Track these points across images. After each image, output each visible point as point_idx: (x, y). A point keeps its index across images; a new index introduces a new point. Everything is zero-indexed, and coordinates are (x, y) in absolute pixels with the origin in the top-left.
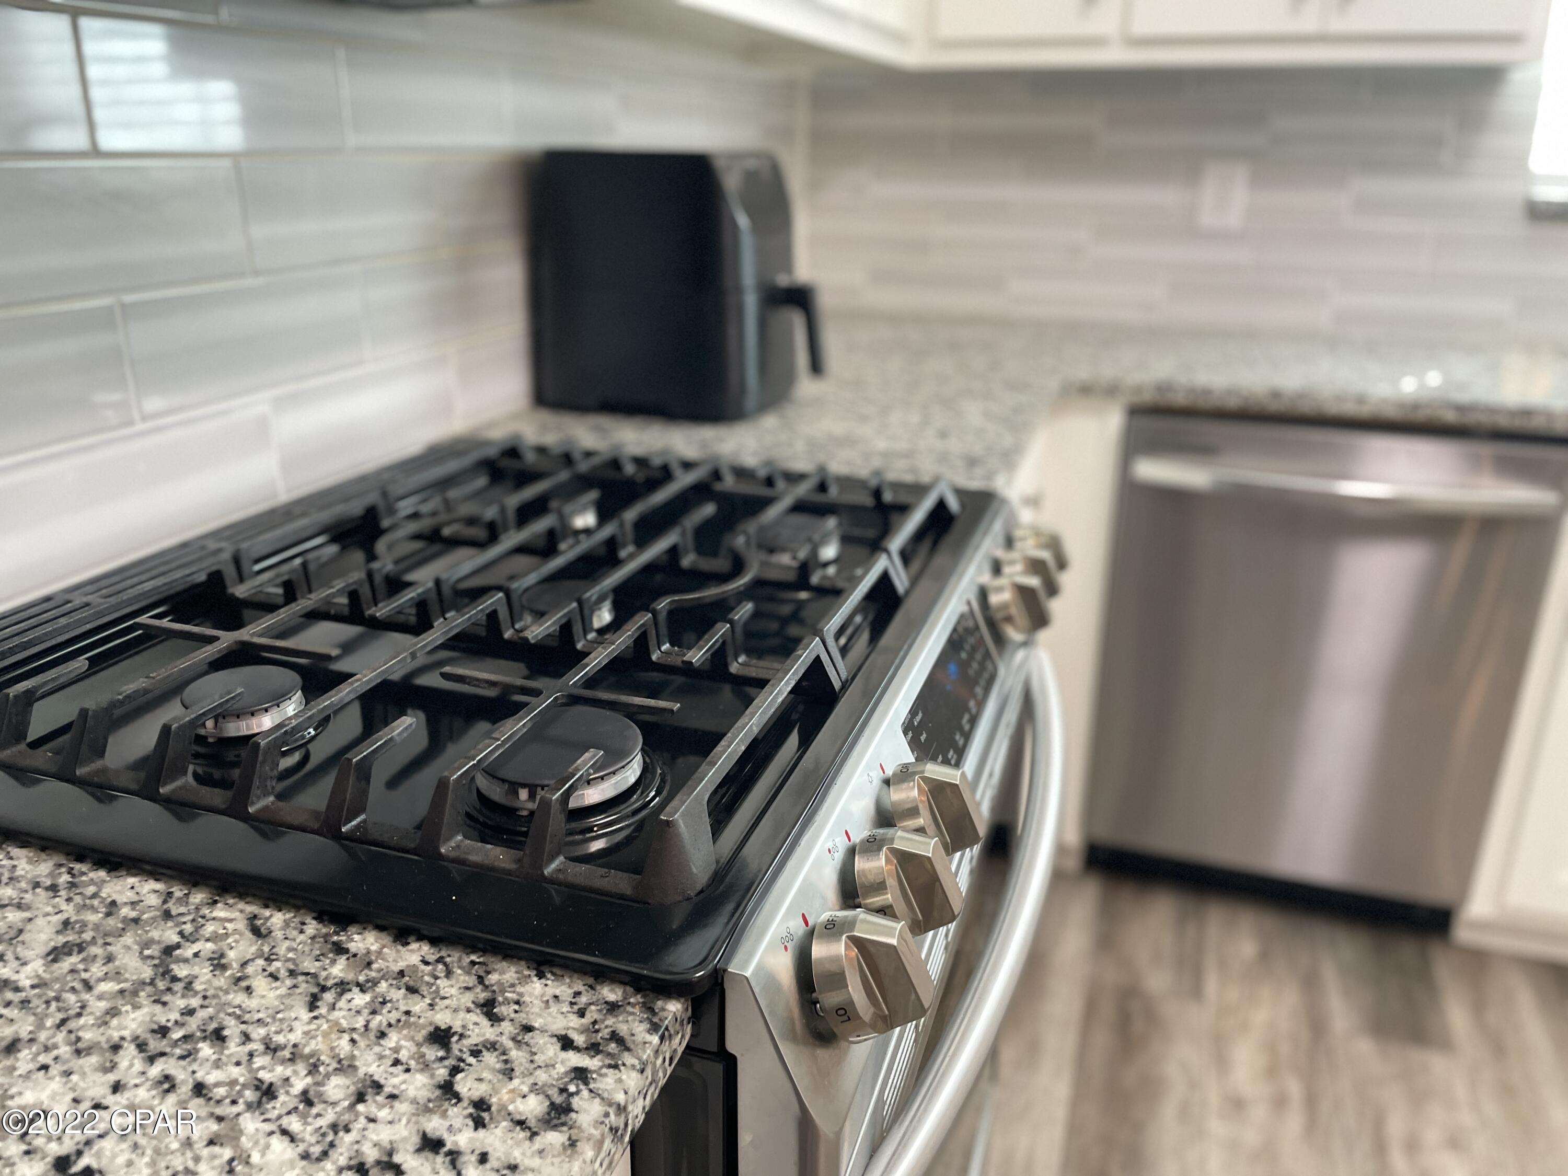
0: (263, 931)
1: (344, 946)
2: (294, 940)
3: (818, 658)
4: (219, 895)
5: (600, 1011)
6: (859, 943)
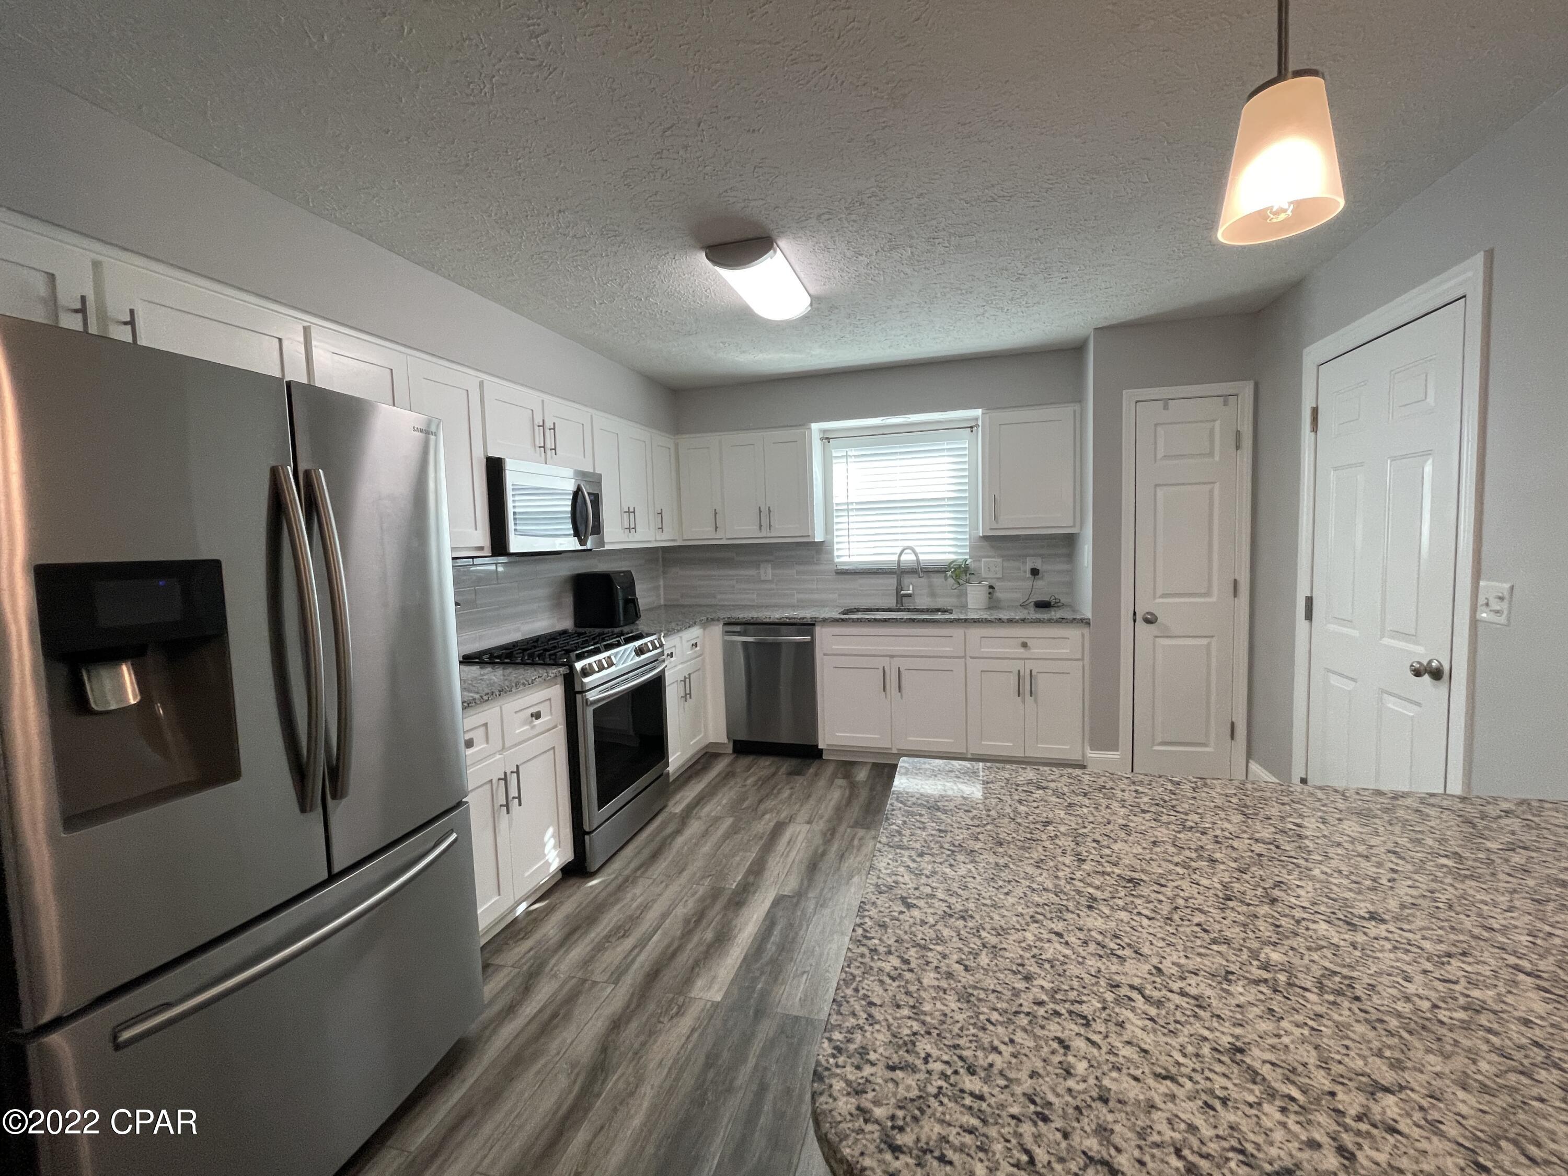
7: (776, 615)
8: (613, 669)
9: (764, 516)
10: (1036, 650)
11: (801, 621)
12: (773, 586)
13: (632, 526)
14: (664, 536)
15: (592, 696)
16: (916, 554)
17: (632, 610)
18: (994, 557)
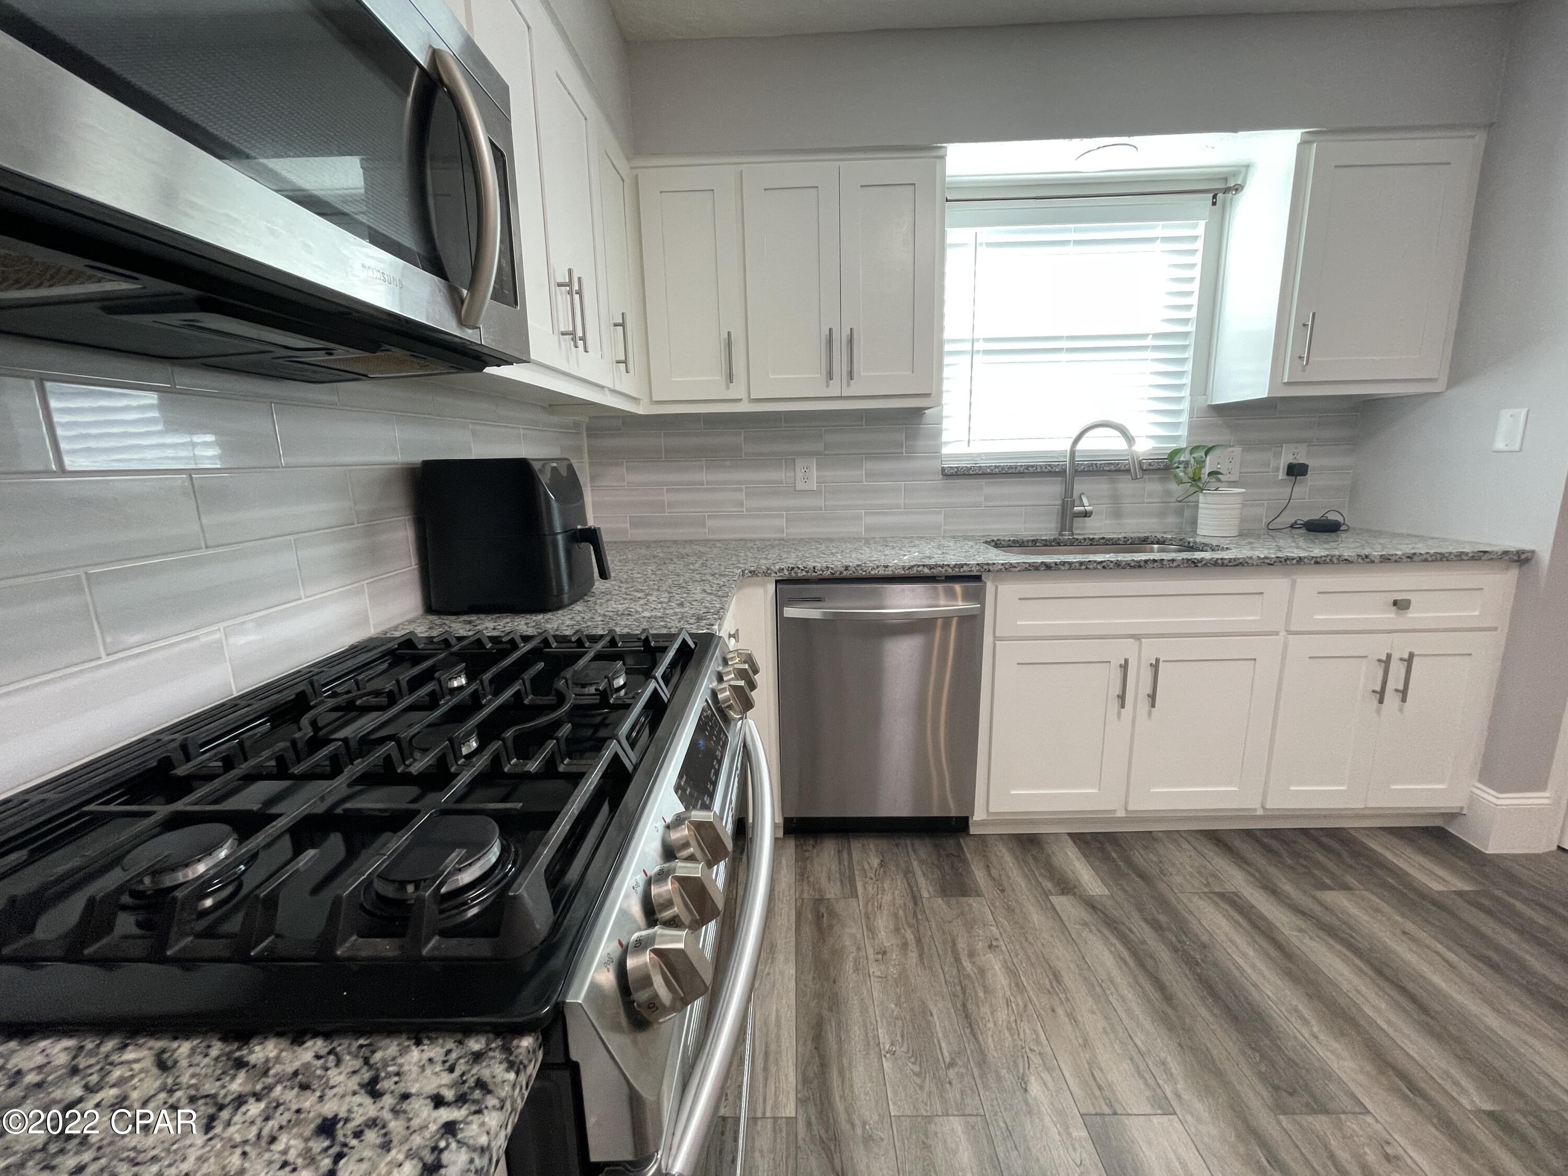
0: (169, 1063)
1: (245, 1060)
2: (198, 1065)
3: (616, 754)
4: (129, 1038)
5: (467, 1062)
6: (659, 953)
9: (841, 351)
11: (956, 572)
12: (821, 501)
13: (580, 330)
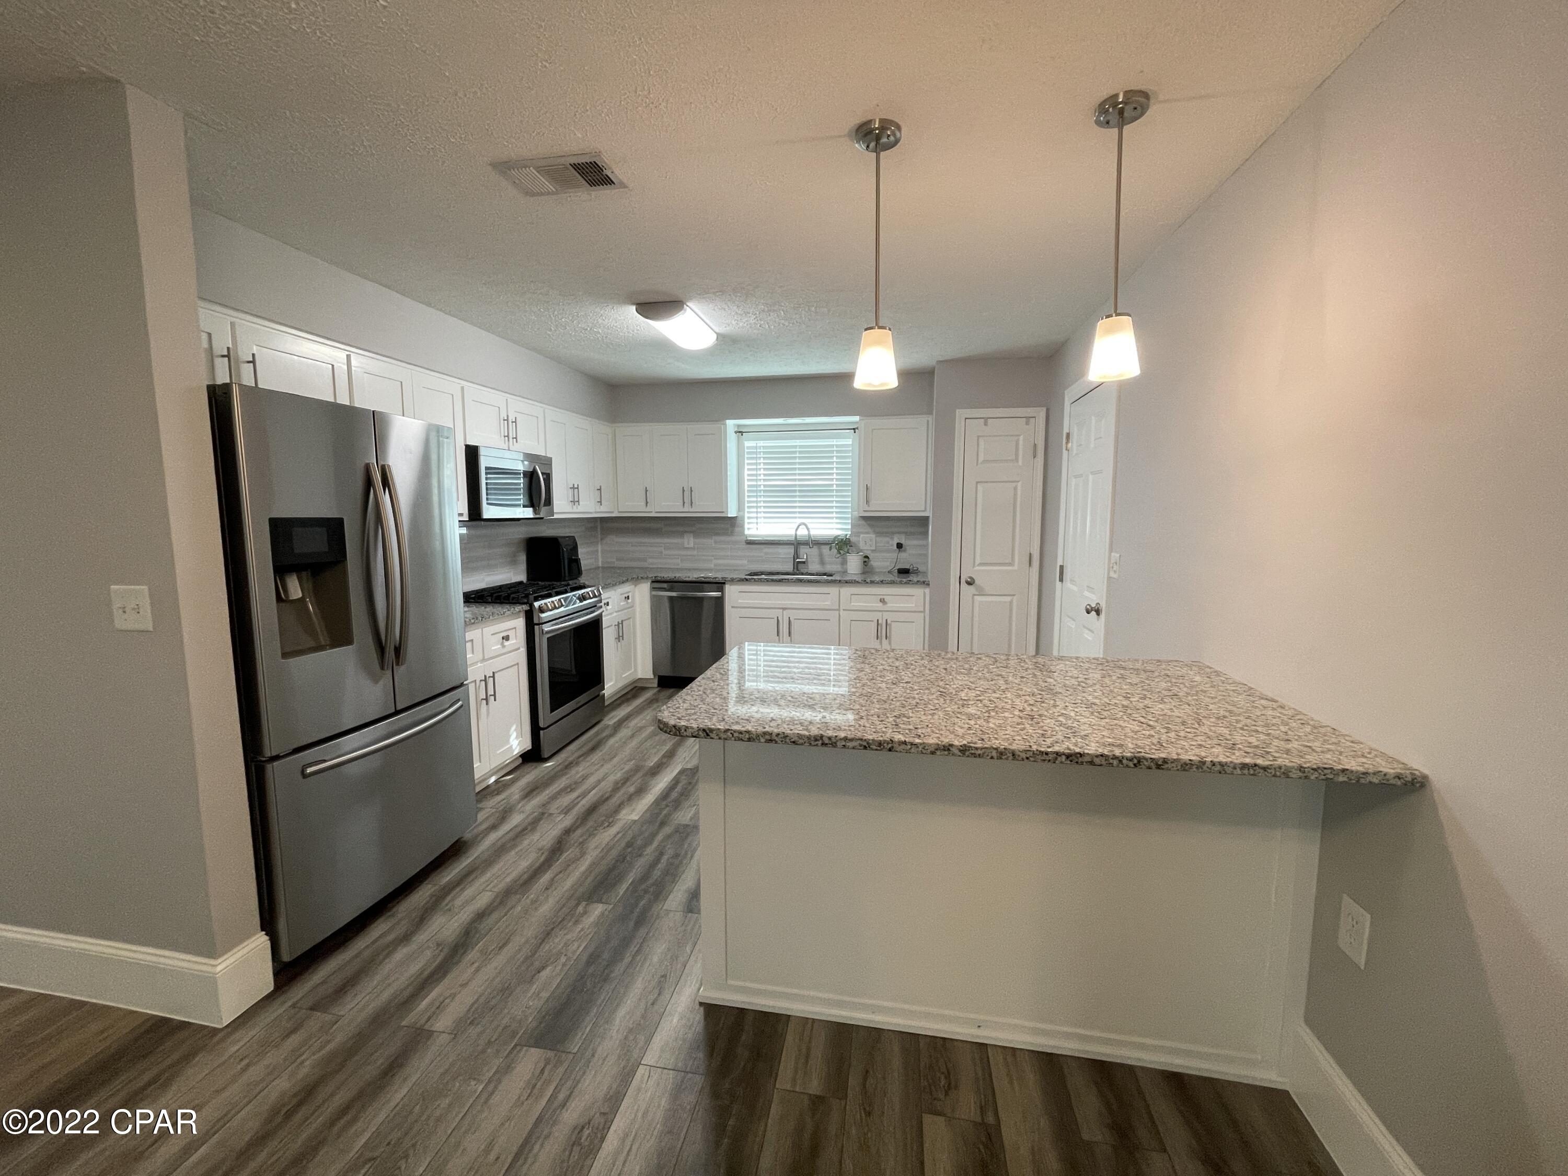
7: (693, 576)
8: (562, 609)
9: (687, 494)
10: (890, 606)
11: (714, 581)
12: (695, 553)
13: (576, 499)
14: (603, 509)
15: (547, 628)
16: (808, 529)
17: (575, 568)
18: (867, 533)
